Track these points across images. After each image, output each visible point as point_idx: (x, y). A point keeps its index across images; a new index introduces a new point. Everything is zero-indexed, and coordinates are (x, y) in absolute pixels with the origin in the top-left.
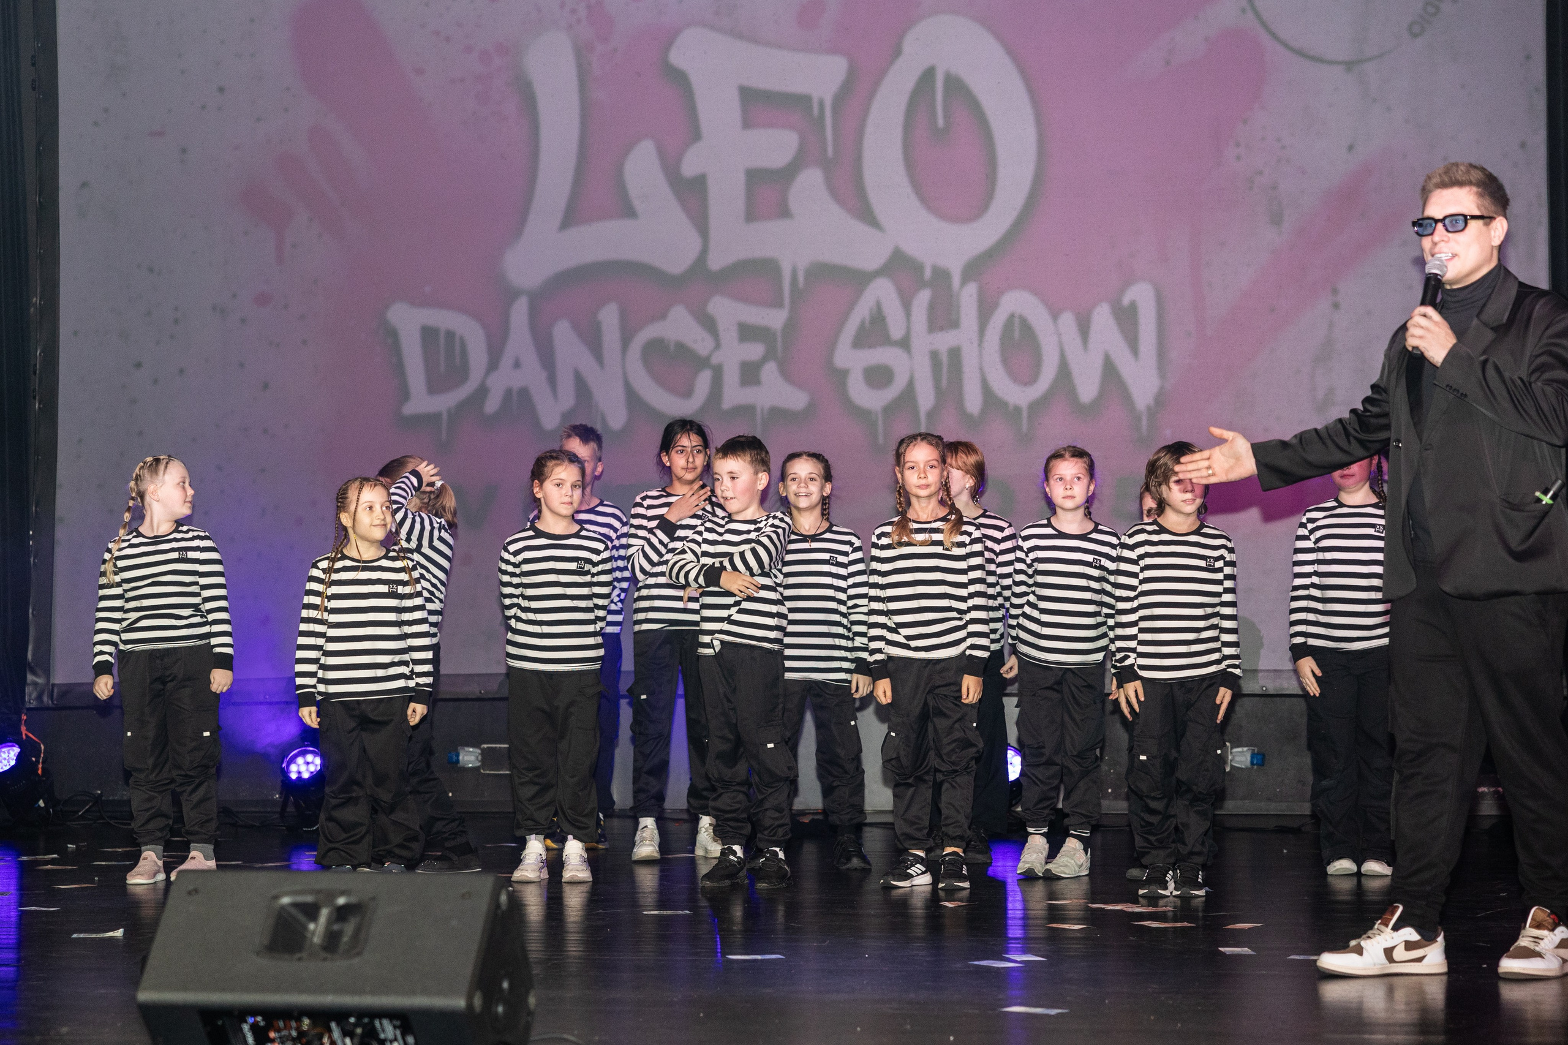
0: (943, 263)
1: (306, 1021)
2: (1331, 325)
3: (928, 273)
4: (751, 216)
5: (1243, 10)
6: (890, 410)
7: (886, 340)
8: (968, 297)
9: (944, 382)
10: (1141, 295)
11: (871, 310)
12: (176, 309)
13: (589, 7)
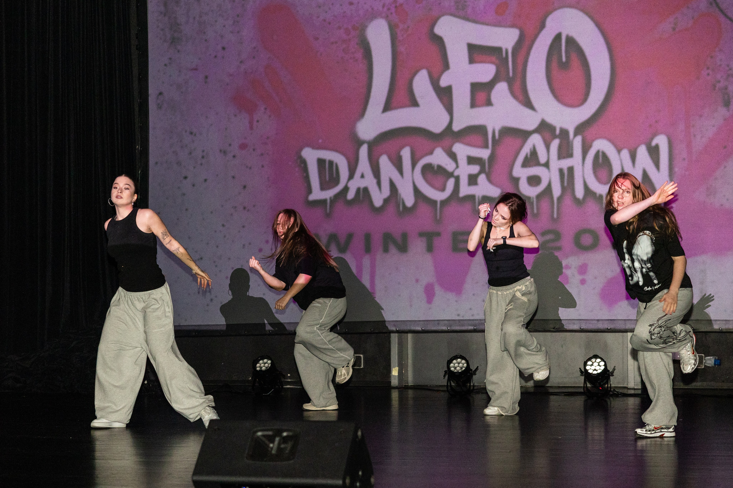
0: (565, 126)
3: (558, 132)
4: (473, 105)
5: (711, 4)
6: (539, 197)
7: (538, 164)
8: (577, 143)
9: (566, 184)
10: (661, 141)
11: (531, 149)
12: (203, 151)
13: (396, 7)
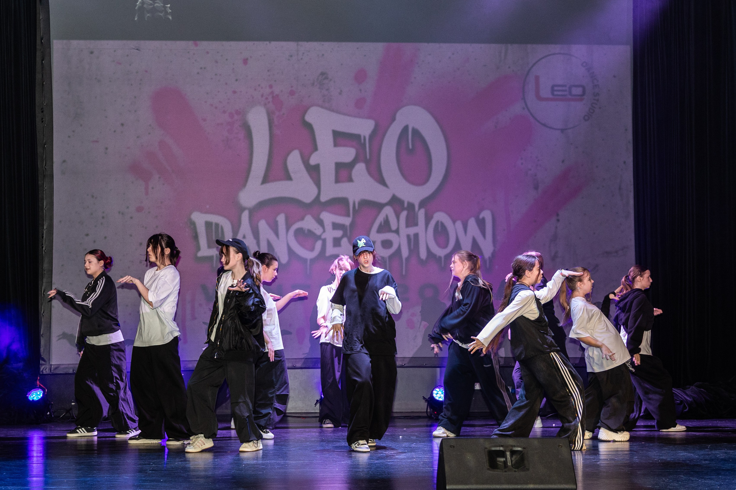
0: (411, 200)
2: (556, 227)
3: (406, 205)
4: (337, 181)
5: (524, 109)
6: (391, 257)
7: (390, 230)
8: (421, 214)
9: (412, 247)
10: (486, 215)
11: (384, 218)
12: (103, 213)
13: (273, 97)
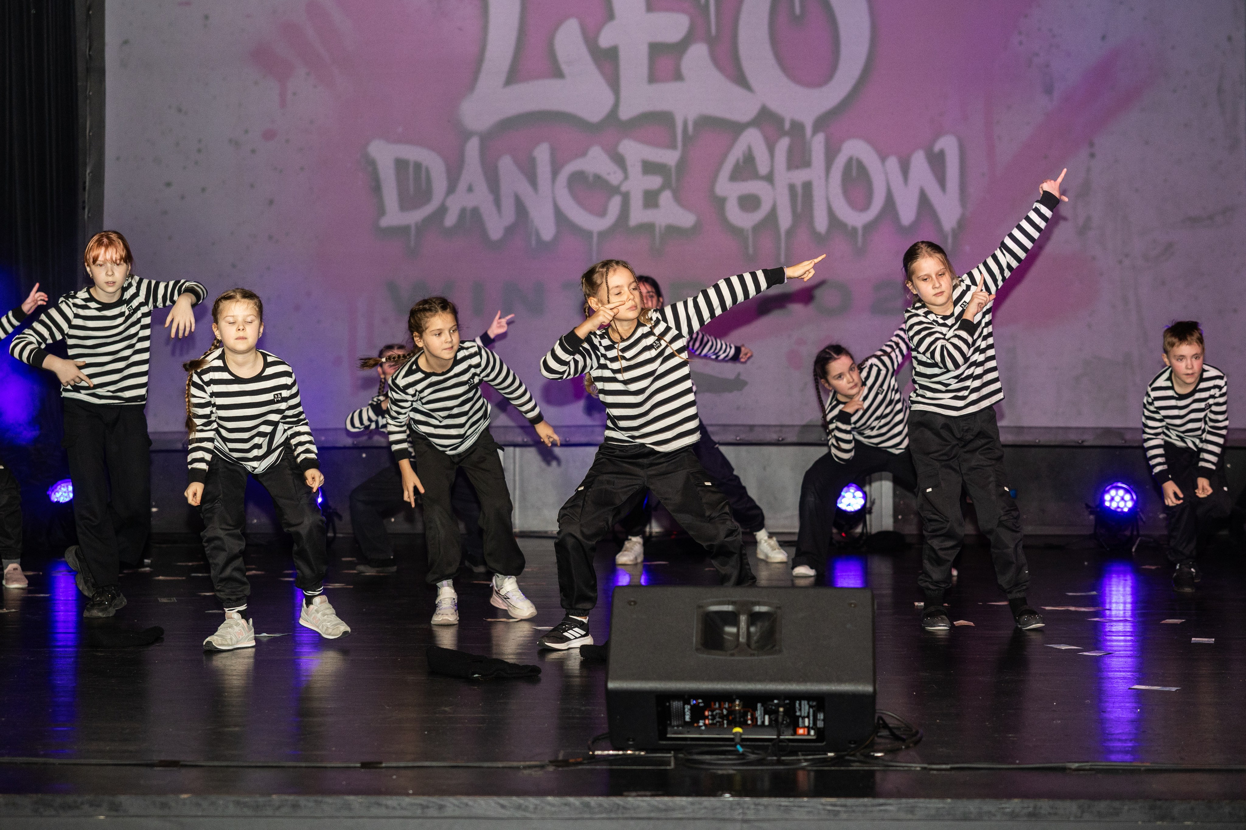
0: (798, 117)
1: (737, 702)
2: (1089, 169)
3: (787, 125)
4: (653, 78)
6: (757, 228)
7: (754, 175)
8: (818, 144)
9: (799, 208)
10: (948, 144)
11: (744, 152)
12: (200, 141)
